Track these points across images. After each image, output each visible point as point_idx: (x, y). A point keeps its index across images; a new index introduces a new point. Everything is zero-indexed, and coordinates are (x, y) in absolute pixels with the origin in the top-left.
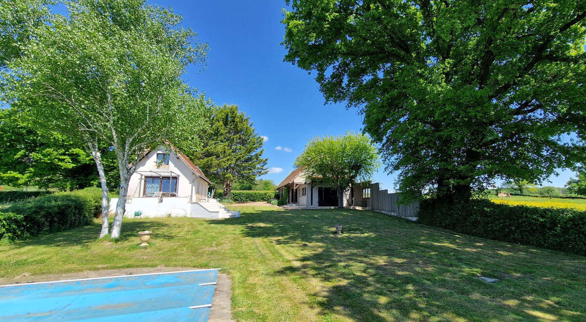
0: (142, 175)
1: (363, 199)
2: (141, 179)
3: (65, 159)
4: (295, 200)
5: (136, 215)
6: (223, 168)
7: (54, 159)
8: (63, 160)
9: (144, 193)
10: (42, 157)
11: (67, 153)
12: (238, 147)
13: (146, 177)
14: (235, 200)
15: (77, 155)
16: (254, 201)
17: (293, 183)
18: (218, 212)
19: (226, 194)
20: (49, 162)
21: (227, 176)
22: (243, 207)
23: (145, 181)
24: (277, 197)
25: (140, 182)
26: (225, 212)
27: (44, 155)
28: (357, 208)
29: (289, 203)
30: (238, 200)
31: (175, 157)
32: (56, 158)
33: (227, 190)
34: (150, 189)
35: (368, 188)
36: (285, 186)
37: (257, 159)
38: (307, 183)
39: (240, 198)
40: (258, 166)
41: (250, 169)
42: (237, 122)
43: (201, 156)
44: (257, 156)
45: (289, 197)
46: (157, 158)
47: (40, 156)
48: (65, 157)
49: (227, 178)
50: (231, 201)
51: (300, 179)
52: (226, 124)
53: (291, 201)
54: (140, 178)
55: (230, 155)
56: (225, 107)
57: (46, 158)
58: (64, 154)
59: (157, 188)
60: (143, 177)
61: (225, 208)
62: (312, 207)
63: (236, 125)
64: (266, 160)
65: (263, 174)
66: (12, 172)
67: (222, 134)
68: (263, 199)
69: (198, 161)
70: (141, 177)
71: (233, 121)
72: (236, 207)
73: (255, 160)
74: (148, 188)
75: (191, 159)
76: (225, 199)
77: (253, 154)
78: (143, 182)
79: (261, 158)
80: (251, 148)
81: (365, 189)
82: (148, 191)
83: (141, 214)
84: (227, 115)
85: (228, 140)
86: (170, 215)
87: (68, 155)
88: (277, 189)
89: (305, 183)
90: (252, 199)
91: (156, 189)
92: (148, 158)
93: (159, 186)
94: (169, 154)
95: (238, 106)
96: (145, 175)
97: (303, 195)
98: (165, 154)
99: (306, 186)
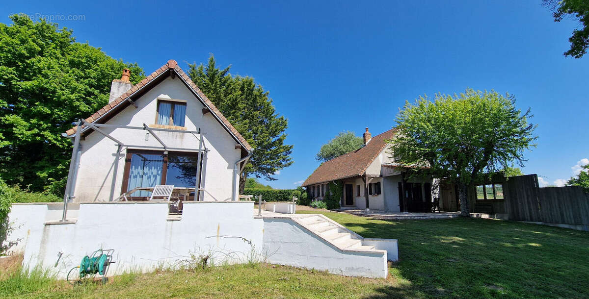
0: (120, 146)
1: (478, 201)
2: (118, 155)
4: (352, 201)
5: (86, 272)
9: (124, 189)
13: (129, 151)
15: (13, 126)
17: (364, 175)
23: (128, 161)
25: (116, 163)
31: (199, 109)
34: (139, 179)
36: (336, 181)
38: (386, 174)
42: (256, 96)
45: (343, 197)
46: (158, 110)
51: (374, 169)
53: (345, 202)
54: (115, 152)
59: (155, 177)
60: (124, 151)
63: (254, 101)
70: (118, 151)
71: (251, 95)
73: (278, 146)
74: (135, 177)
77: (274, 139)
78: (122, 162)
81: (485, 184)
82: (133, 184)
83: (106, 264)
84: (244, 87)
86: (205, 259)
89: (381, 176)
91: (153, 179)
92: (137, 107)
93: (159, 172)
94: (185, 104)
95: (253, 79)
96: (128, 146)
97: (371, 194)
98: (173, 103)
99: (382, 180)
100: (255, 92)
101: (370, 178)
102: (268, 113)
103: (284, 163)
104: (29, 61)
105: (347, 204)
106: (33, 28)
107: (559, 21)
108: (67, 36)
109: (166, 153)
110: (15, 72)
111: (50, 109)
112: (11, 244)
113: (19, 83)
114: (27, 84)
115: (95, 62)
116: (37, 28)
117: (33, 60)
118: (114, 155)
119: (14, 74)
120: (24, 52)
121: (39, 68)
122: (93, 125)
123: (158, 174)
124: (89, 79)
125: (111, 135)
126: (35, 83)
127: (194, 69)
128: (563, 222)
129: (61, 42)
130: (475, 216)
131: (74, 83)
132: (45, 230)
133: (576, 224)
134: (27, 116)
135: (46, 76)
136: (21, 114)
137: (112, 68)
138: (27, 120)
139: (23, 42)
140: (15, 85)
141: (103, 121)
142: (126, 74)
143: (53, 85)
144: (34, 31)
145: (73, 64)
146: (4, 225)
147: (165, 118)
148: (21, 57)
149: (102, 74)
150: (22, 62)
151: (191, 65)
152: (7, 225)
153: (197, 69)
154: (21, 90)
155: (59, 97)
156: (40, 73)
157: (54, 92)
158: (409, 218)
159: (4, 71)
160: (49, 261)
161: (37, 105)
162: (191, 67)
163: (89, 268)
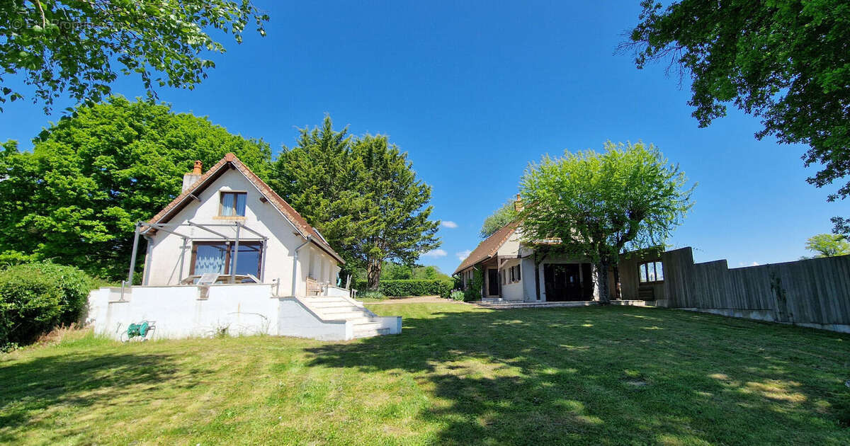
0: (185, 239)
1: (641, 284)
2: (184, 247)
3: (94, 227)
4: (496, 291)
5: (132, 334)
6: (365, 237)
7: (73, 226)
8: (90, 228)
10: (54, 223)
11: (98, 215)
12: (390, 202)
13: (195, 243)
14: (387, 294)
15: (116, 218)
16: (416, 295)
17: (496, 257)
18: (343, 322)
19: (371, 283)
20: (65, 231)
21: (372, 251)
22: (403, 306)
23: (194, 252)
24: (459, 286)
25: (183, 254)
26: (366, 320)
27: (58, 220)
28: (636, 303)
29: (485, 296)
30: (391, 295)
31: (258, 198)
32: (77, 224)
33: (373, 276)
34: (205, 269)
35: (654, 260)
36: (476, 265)
37: (422, 222)
38: (524, 254)
39: (395, 291)
40: (423, 234)
41: (411, 240)
42: (387, 161)
43: (327, 215)
44: (422, 218)
45: (484, 285)
46: (221, 202)
47: (49, 221)
48: (94, 223)
49: (372, 254)
50: (380, 295)
51: (510, 248)
52: (369, 164)
53: (488, 292)
54: (182, 245)
55: (376, 214)
56: (367, 140)
57: (60, 225)
58: (93, 217)
59: (220, 266)
60: (190, 244)
61: (366, 310)
62: (538, 303)
63: (385, 167)
64: (436, 224)
65: (431, 248)
66: (13, 251)
67: (362, 180)
68: (432, 292)
69: (321, 224)
70: (185, 244)
71: (381, 159)
72: (390, 307)
73: (419, 223)
74: (201, 267)
75: (309, 221)
76: (370, 291)
77: (415, 214)
78: (189, 254)
79: (428, 220)
80: (412, 203)
81: (646, 263)
83: (149, 330)
84: (370, 150)
85: (371, 190)
86: (224, 330)
87: (101, 219)
88: (457, 274)
89: (519, 257)
90: (415, 291)
91: (218, 268)
92: (200, 201)
93: (224, 262)
94: (246, 193)
95: (387, 136)
96: (192, 239)
97: (513, 280)
98: (236, 194)
99: (521, 262)
100: (387, 156)
101: (503, 260)
102: (405, 181)
103: (431, 245)
104: (126, 148)
105: (490, 294)
106: (130, 110)
107: (641, 68)
108: (165, 113)
109: (228, 243)
110: (113, 161)
111: (151, 197)
112: (92, 320)
113: (117, 172)
114: (125, 173)
115: (194, 140)
116: (134, 109)
117: (131, 146)
118: (181, 247)
119: (112, 163)
120: (121, 138)
121: (137, 154)
122: (156, 225)
123: (223, 264)
124: (188, 160)
125: (175, 231)
126: (134, 170)
127: (305, 135)
128: (713, 308)
129: (160, 120)
130: (623, 304)
131: (173, 167)
132: (109, 307)
133: (723, 309)
134: (128, 207)
135: (145, 163)
136: (123, 206)
137: (212, 146)
138: (128, 211)
139: (120, 127)
140: (114, 174)
141: (166, 220)
142: (197, 166)
143: (151, 170)
144: (131, 113)
145: (171, 145)
146: (86, 306)
147: (229, 209)
148: (120, 144)
149: (202, 154)
150: (120, 148)
151: (302, 130)
152: (89, 307)
153: (311, 135)
154: (120, 179)
155: (158, 184)
156: (138, 159)
157: (153, 179)
158: (528, 306)
159: (103, 160)
160: (112, 329)
161: (135, 195)
162: (302, 133)
163: (134, 331)
